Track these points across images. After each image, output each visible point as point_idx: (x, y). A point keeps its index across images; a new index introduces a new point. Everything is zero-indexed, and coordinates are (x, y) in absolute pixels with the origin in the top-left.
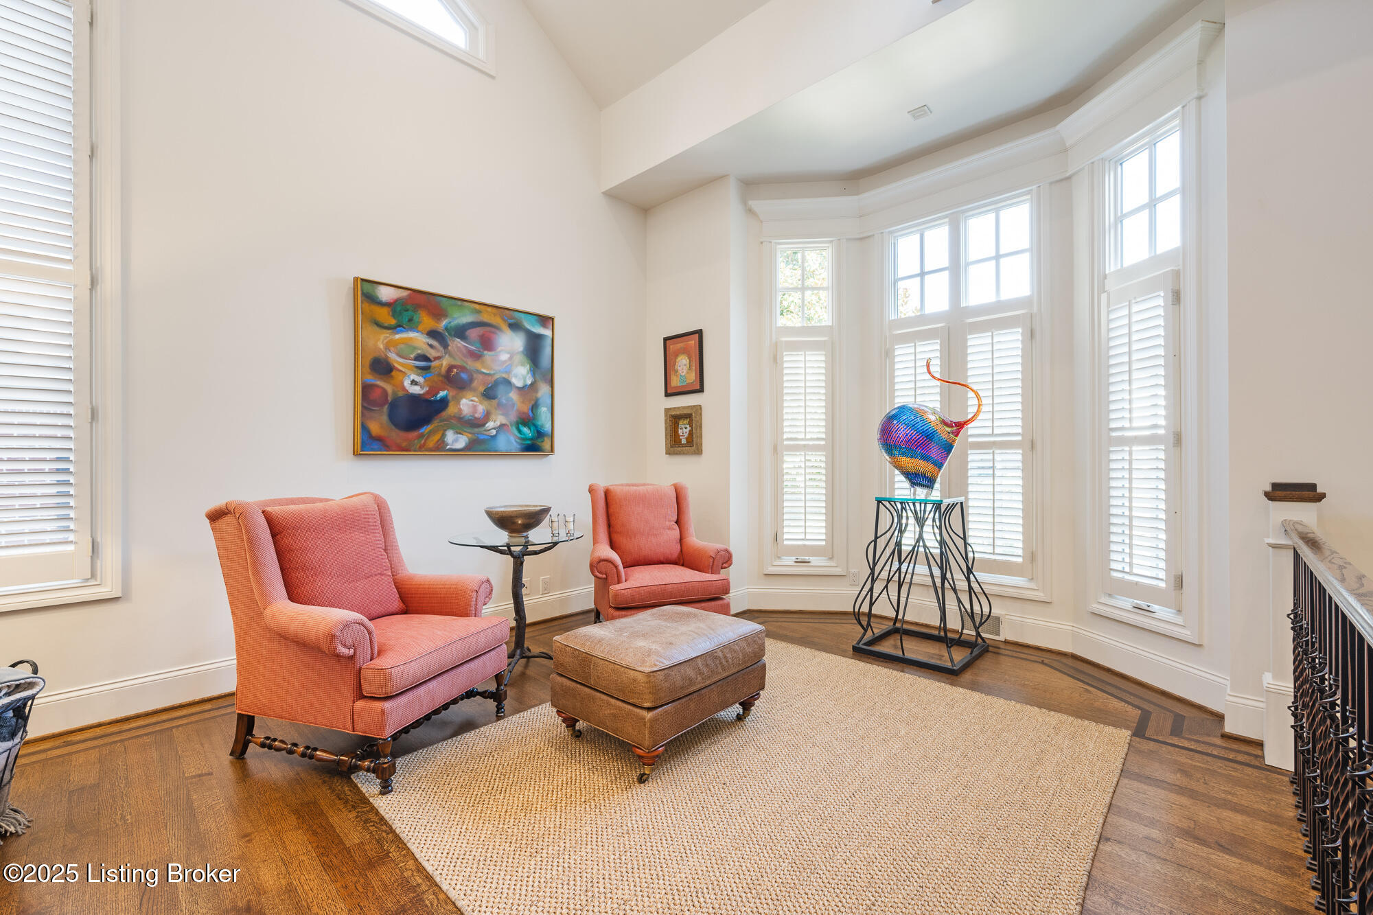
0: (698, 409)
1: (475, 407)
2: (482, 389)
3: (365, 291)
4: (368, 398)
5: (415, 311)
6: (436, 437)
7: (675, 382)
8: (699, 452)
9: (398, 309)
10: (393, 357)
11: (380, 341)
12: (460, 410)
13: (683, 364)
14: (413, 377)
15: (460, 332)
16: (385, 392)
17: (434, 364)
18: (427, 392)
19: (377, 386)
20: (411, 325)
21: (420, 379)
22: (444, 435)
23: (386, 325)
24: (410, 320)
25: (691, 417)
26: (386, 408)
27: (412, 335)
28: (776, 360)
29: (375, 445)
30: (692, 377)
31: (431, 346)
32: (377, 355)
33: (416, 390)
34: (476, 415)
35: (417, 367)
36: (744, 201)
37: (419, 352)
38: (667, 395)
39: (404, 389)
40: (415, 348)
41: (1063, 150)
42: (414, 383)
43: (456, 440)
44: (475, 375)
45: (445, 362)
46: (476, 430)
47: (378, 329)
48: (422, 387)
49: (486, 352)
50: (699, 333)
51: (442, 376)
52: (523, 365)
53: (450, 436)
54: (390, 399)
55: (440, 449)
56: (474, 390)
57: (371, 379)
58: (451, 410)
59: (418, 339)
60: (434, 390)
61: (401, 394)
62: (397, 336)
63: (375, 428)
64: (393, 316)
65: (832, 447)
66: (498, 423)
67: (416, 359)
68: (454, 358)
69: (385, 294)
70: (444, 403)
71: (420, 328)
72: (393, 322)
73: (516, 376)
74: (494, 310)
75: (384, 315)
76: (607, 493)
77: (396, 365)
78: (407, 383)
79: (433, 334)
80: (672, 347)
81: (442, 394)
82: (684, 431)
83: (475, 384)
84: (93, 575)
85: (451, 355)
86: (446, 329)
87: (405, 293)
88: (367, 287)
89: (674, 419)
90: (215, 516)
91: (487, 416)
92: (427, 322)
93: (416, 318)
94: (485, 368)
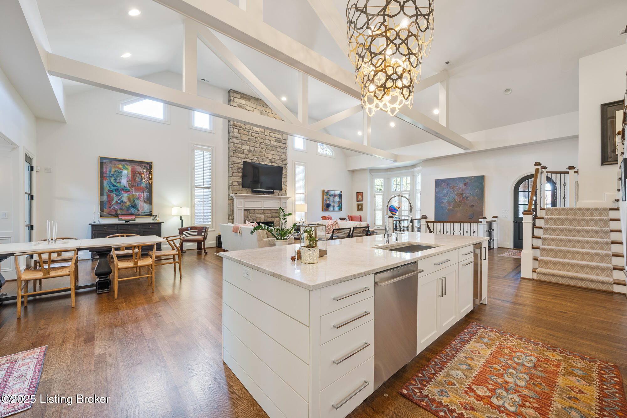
0: (362, 204)
7: (358, 199)
8: (362, 210)
13: (360, 197)
25: (361, 205)
28: (375, 197)
30: (361, 199)
36: (370, 172)
38: (357, 201)
41: (413, 172)
49: (334, 197)
50: (363, 192)
65: (383, 210)
73: (337, 200)
74: (336, 192)
76: (351, 216)
80: (358, 194)
82: (360, 207)
88: (323, 190)
89: (358, 205)
90: (322, 217)
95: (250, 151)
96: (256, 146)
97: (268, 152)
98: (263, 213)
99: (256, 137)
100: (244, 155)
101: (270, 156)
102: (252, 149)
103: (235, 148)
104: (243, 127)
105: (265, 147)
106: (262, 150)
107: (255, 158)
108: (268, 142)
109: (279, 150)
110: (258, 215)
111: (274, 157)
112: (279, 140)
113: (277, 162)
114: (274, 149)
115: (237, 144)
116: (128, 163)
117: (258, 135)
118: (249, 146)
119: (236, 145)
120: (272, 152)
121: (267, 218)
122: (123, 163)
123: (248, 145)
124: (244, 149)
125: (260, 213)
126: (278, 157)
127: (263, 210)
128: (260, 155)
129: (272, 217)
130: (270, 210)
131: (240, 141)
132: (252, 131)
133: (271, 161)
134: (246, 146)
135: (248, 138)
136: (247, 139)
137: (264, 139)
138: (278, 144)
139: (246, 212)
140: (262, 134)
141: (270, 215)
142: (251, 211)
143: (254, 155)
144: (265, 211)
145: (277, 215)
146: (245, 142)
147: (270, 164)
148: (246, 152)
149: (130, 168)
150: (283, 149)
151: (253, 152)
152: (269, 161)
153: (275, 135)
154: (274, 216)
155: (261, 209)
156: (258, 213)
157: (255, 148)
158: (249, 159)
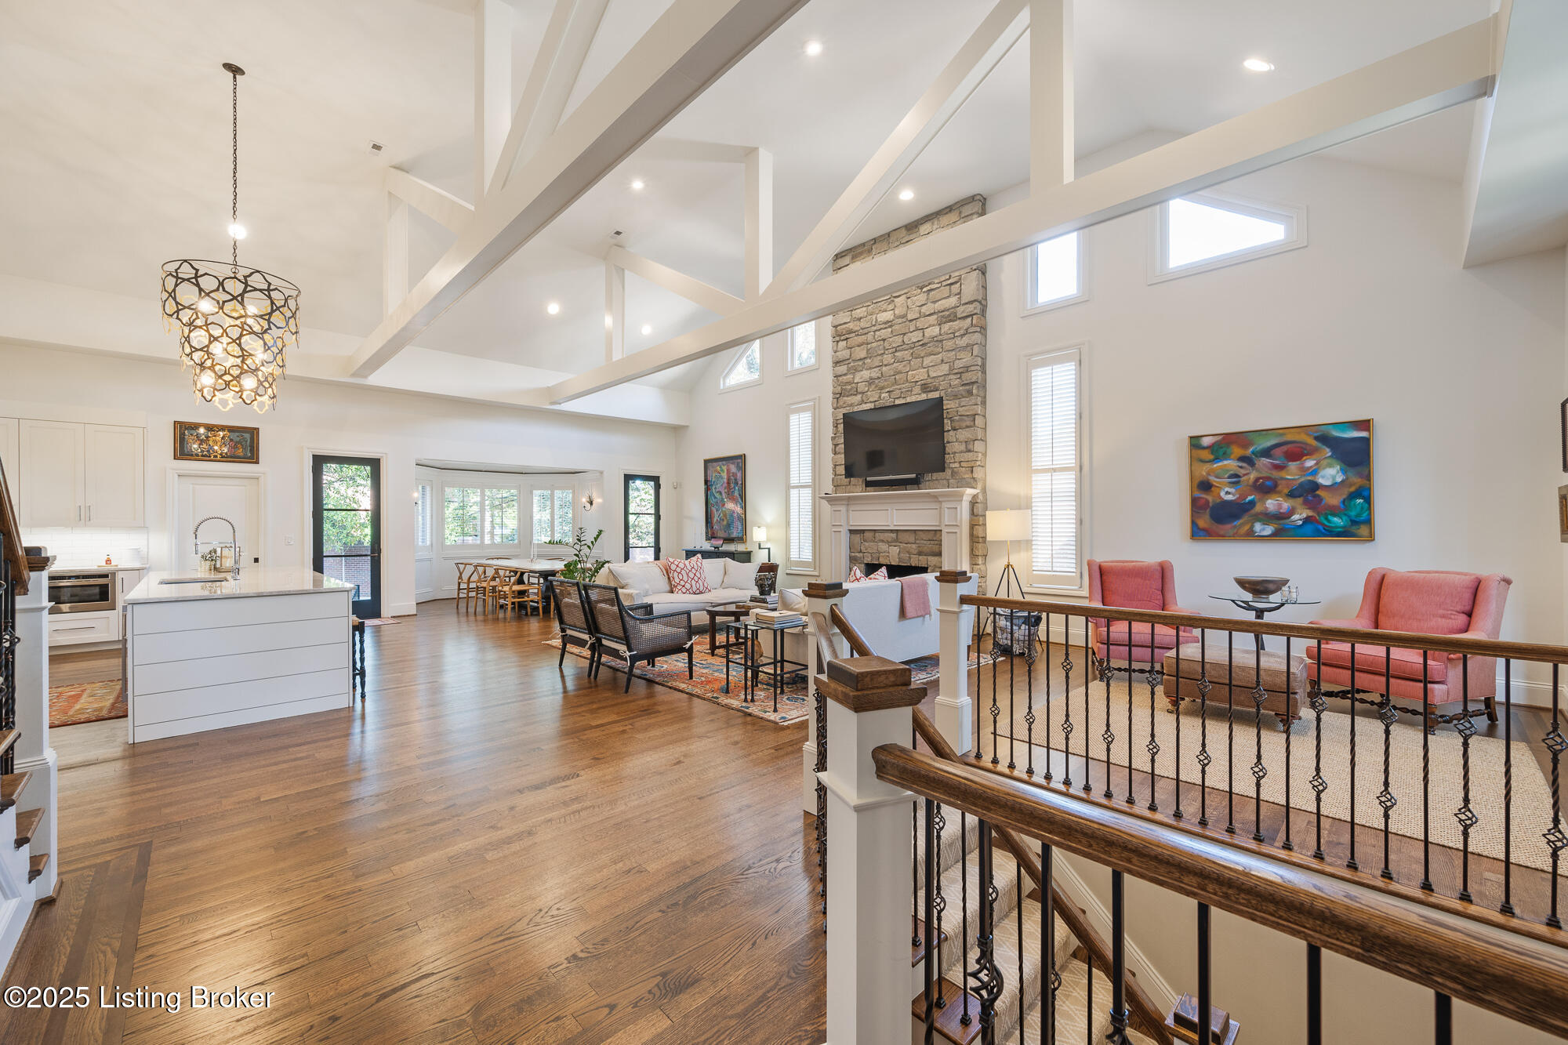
1: (1280, 506)
2: (1286, 491)
3: (1195, 442)
4: (1197, 506)
5: (1228, 447)
6: (1247, 527)
9: (1215, 448)
10: (1212, 479)
11: (1203, 471)
12: (1266, 508)
14: (1227, 489)
15: (1266, 453)
16: (1207, 502)
17: (1242, 479)
18: (1238, 498)
19: (1203, 498)
20: (1225, 456)
21: (1232, 490)
22: (1252, 526)
23: (1207, 460)
24: (1224, 454)
26: (1208, 510)
27: (1225, 462)
29: (1201, 533)
31: (1241, 467)
32: (1201, 479)
33: (1229, 497)
34: (1281, 511)
35: (1230, 483)
37: (1232, 472)
39: (1221, 498)
40: (1228, 471)
42: (1227, 493)
43: (1264, 529)
44: (1279, 482)
45: (1253, 476)
46: (1281, 522)
47: (1201, 464)
48: (1234, 495)
49: (1290, 463)
51: (1250, 486)
52: (1330, 466)
53: (1258, 527)
54: (1211, 505)
55: (1250, 536)
56: (1279, 493)
57: (1198, 494)
58: (1258, 508)
59: (1231, 464)
60: (1243, 496)
61: (1218, 501)
62: (1215, 466)
63: (1202, 523)
64: (1212, 453)
66: (1304, 515)
67: (1229, 478)
68: (1261, 472)
69: (1206, 441)
70: (1252, 504)
71: (1232, 457)
72: (1212, 457)
73: (1323, 477)
74: (1299, 430)
75: (1206, 455)
77: (1214, 483)
78: (1222, 494)
79: (1242, 459)
81: (1250, 498)
83: (1279, 488)
84: (1081, 587)
85: (1257, 470)
86: (1253, 453)
87: (1221, 437)
88: (1194, 441)
90: (1091, 562)
91: (1292, 512)
92: (1238, 451)
93: (1229, 451)
94: (1289, 475)
95: (871, 382)
96: (885, 363)
97: (917, 367)
98: (896, 540)
99: (884, 340)
100: (859, 397)
101: (920, 375)
102: (875, 373)
103: (840, 388)
104: (856, 329)
105: (906, 354)
106: (900, 366)
107: (883, 395)
108: (915, 337)
109: (948, 344)
110: (883, 547)
111: (933, 374)
112: (949, 315)
113: (943, 384)
114: (932, 348)
115: (845, 375)
116: (724, 462)
117: (890, 330)
118: (871, 368)
119: (840, 379)
120: (927, 361)
121: (905, 556)
122: (721, 463)
123: (867, 369)
124: (858, 383)
125: (888, 542)
126: (945, 368)
127: (897, 531)
128: (896, 382)
129: (920, 554)
130: (915, 531)
131: (852, 364)
132: (875, 328)
133: (925, 388)
134: (864, 372)
135: (868, 350)
136: (863, 354)
137: (904, 334)
138: (946, 327)
139: (857, 538)
140: (900, 320)
141: (914, 546)
142: (867, 534)
143: (882, 388)
144: (901, 535)
145: (936, 549)
146: (860, 363)
147: (924, 397)
148: (862, 387)
149: (725, 468)
150: (962, 336)
151: (877, 381)
152: (917, 389)
153: (937, 304)
154: (925, 549)
155: (892, 531)
156: (883, 541)
157: (884, 368)
158: (871, 402)
